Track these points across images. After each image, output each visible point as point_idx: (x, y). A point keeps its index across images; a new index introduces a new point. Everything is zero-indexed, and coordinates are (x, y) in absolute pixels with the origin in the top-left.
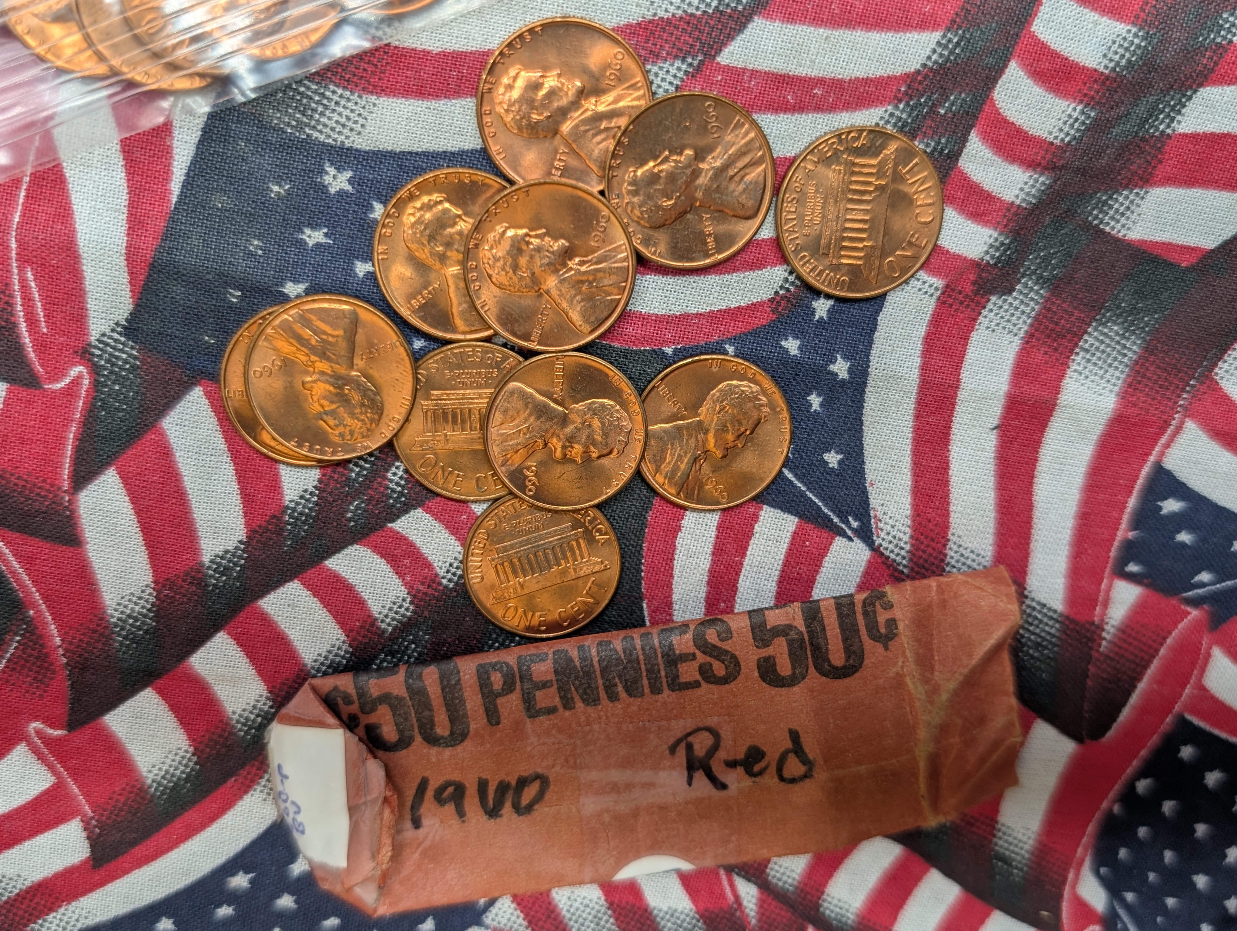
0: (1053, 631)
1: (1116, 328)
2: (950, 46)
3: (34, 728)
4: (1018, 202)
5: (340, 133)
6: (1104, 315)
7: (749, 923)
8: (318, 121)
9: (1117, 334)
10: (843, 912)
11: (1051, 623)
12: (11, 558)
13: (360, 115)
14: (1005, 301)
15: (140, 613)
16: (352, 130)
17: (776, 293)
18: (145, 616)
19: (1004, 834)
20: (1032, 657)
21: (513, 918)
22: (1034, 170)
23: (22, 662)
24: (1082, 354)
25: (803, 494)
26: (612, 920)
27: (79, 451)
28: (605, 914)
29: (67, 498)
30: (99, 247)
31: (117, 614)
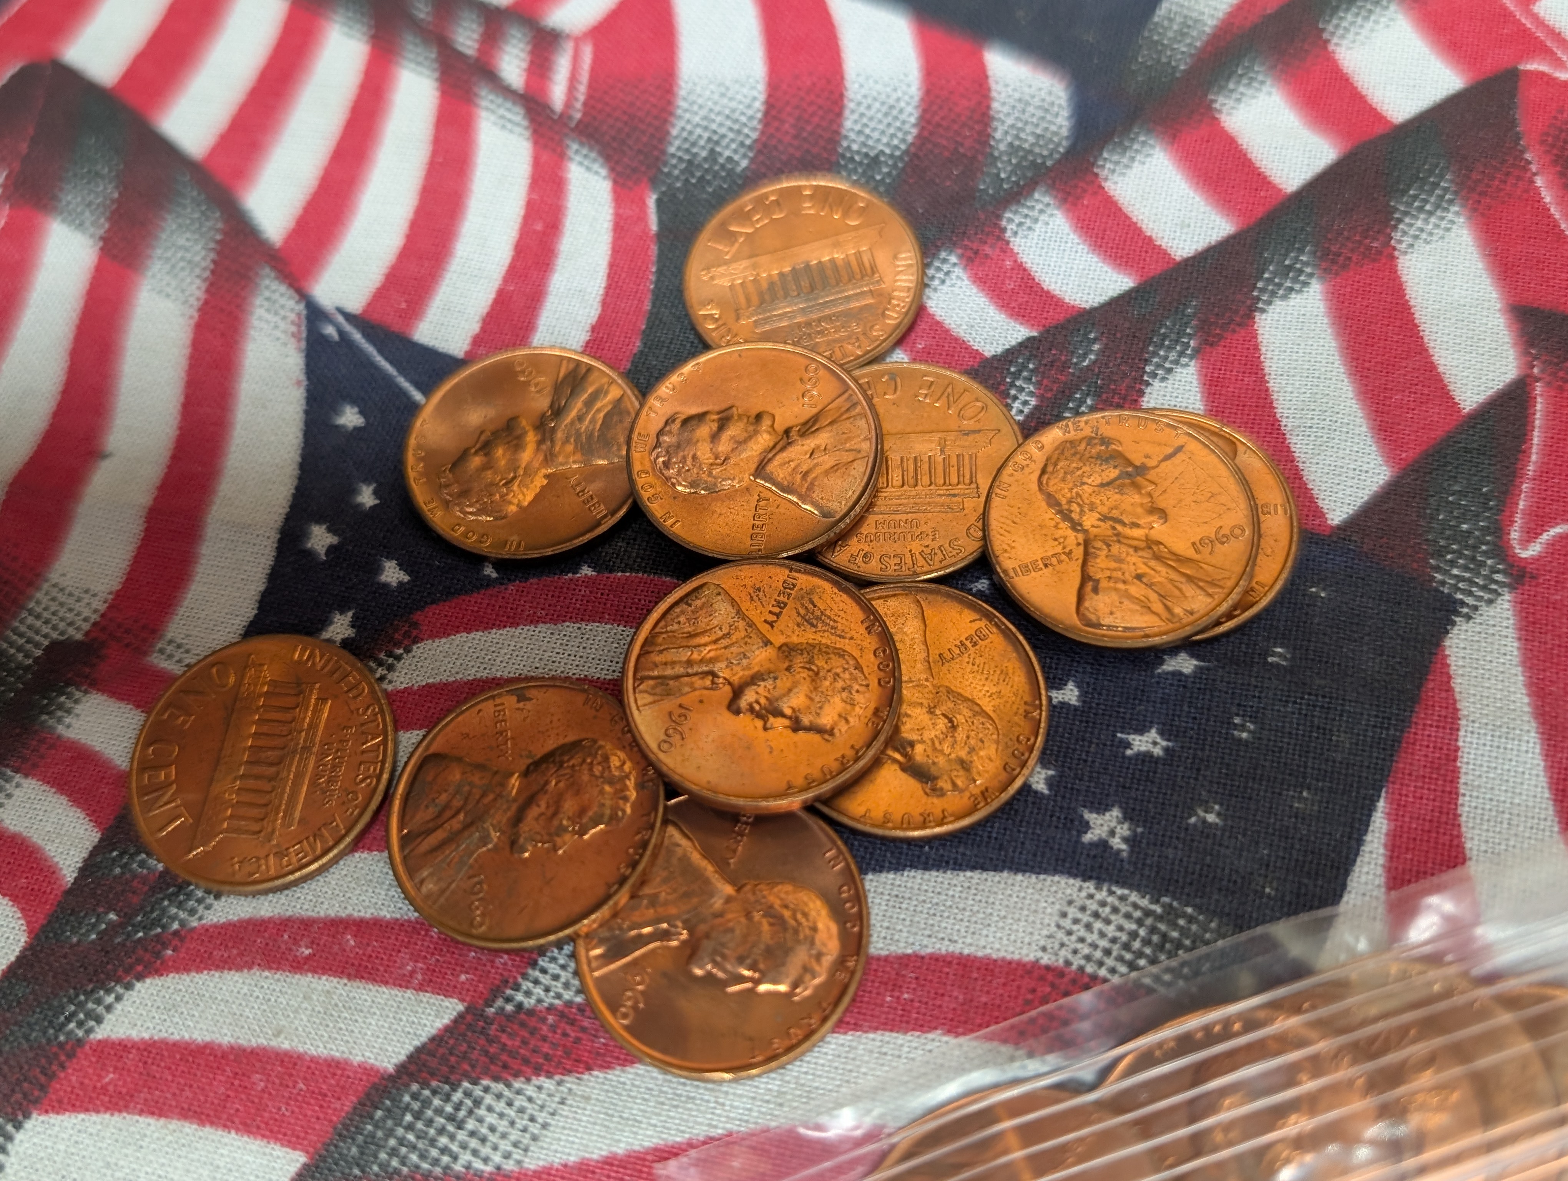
2: (82, 1016)
4: (18, 778)
5: (1103, 904)
8: (1140, 922)
11: (72, 206)
13: (1069, 933)
14: (62, 633)
15: (1417, 218)
16: (1083, 909)
17: (408, 650)
18: (1407, 214)
25: (401, 371)
27: (1522, 435)
29: (1536, 370)
30: (1504, 730)
31: (1450, 216)
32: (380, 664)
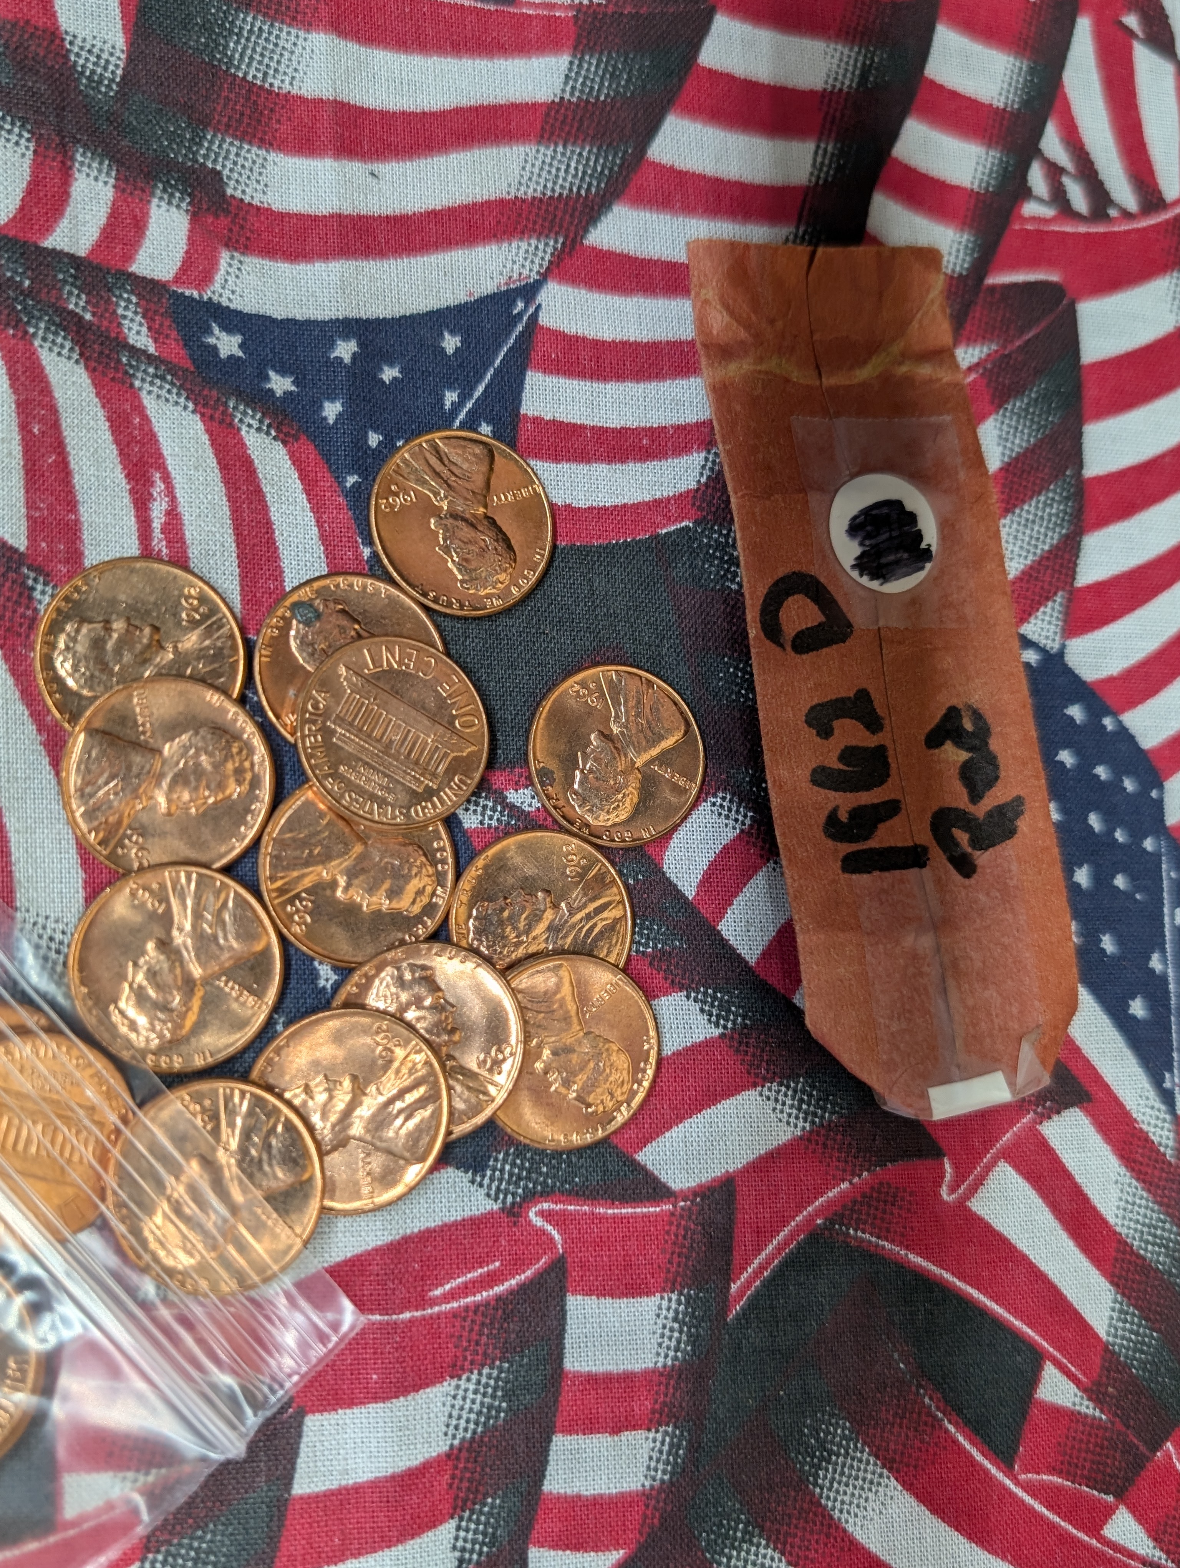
0: (594, 62)
1: (232, 45)
3: (949, 1195)
4: (112, 181)
6: (220, 61)
7: (996, 352)
9: (237, 42)
10: (962, 247)
11: (586, 66)
12: (763, 1255)
14: (229, 178)
15: (793, 1099)
17: (275, 438)
18: (795, 1091)
19: (836, 79)
20: (628, 81)
21: (1047, 618)
22: (71, 168)
23: (878, 1222)
24: (270, 80)
25: (497, 372)
26: (1026, 507)
27: (624, 1200)
28: (1020, 516)
29: (682, 1203)
31: (800, 1124)
32: (261, 421)
